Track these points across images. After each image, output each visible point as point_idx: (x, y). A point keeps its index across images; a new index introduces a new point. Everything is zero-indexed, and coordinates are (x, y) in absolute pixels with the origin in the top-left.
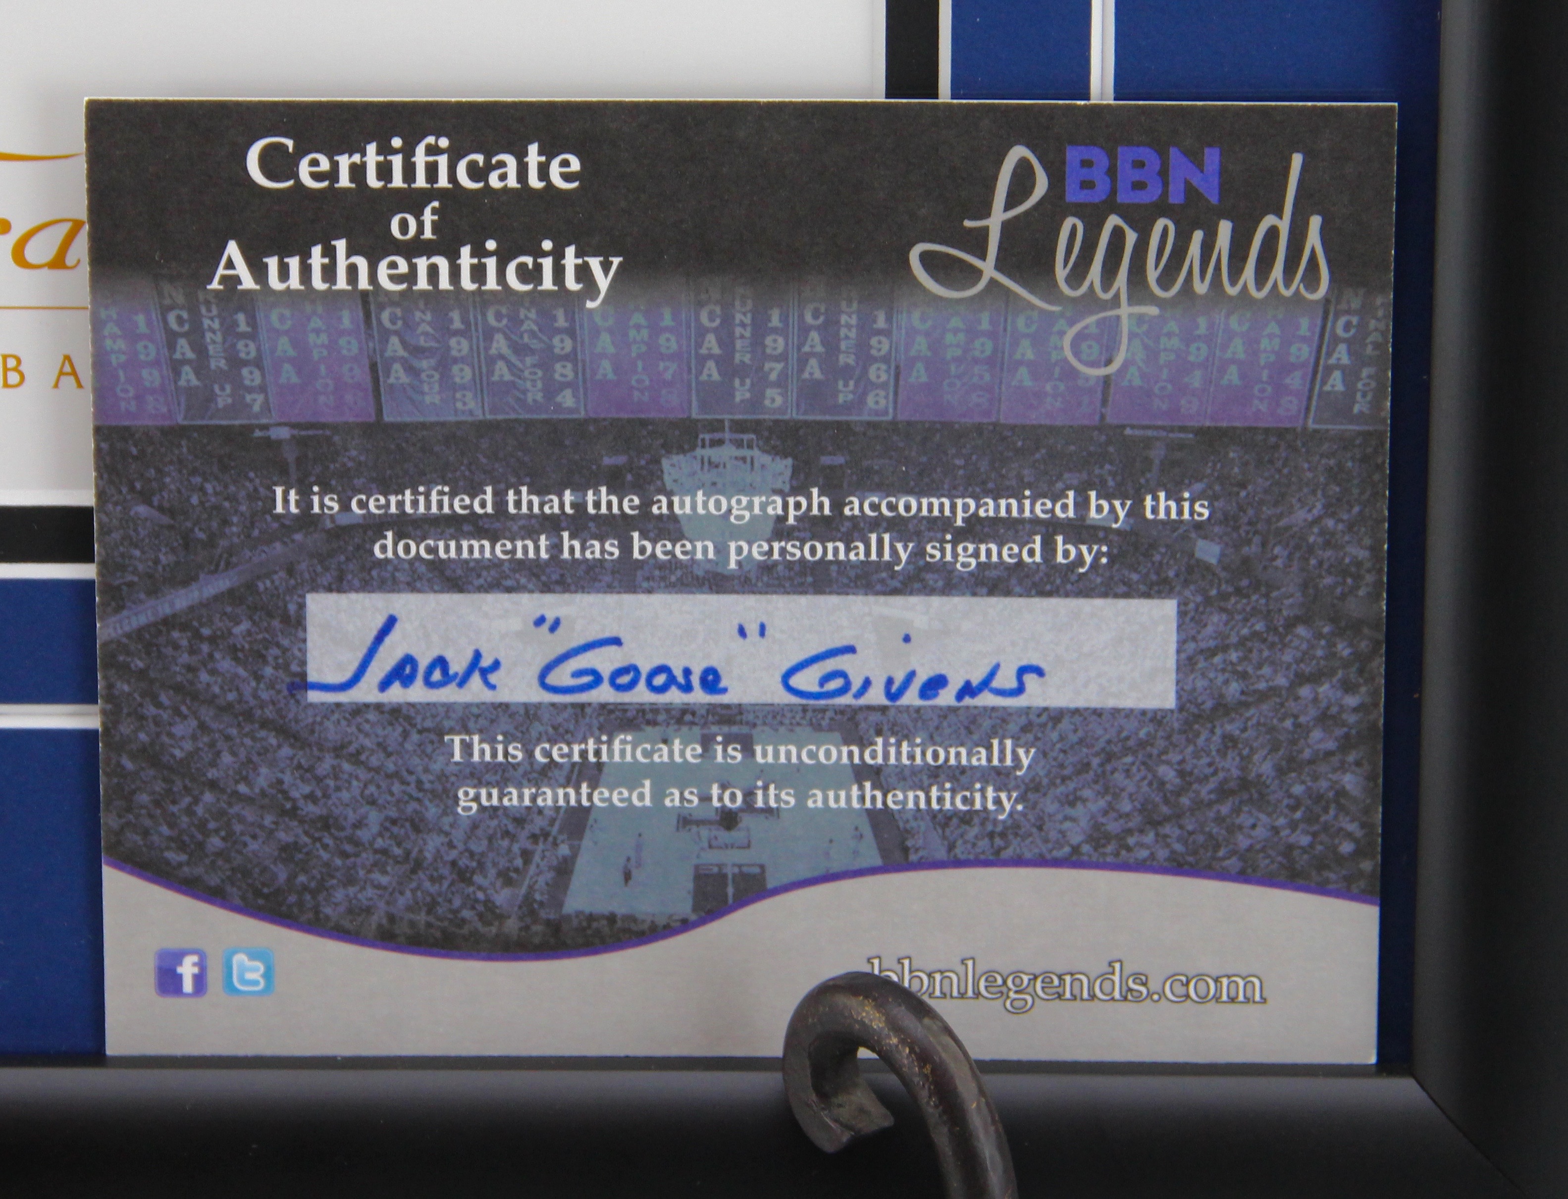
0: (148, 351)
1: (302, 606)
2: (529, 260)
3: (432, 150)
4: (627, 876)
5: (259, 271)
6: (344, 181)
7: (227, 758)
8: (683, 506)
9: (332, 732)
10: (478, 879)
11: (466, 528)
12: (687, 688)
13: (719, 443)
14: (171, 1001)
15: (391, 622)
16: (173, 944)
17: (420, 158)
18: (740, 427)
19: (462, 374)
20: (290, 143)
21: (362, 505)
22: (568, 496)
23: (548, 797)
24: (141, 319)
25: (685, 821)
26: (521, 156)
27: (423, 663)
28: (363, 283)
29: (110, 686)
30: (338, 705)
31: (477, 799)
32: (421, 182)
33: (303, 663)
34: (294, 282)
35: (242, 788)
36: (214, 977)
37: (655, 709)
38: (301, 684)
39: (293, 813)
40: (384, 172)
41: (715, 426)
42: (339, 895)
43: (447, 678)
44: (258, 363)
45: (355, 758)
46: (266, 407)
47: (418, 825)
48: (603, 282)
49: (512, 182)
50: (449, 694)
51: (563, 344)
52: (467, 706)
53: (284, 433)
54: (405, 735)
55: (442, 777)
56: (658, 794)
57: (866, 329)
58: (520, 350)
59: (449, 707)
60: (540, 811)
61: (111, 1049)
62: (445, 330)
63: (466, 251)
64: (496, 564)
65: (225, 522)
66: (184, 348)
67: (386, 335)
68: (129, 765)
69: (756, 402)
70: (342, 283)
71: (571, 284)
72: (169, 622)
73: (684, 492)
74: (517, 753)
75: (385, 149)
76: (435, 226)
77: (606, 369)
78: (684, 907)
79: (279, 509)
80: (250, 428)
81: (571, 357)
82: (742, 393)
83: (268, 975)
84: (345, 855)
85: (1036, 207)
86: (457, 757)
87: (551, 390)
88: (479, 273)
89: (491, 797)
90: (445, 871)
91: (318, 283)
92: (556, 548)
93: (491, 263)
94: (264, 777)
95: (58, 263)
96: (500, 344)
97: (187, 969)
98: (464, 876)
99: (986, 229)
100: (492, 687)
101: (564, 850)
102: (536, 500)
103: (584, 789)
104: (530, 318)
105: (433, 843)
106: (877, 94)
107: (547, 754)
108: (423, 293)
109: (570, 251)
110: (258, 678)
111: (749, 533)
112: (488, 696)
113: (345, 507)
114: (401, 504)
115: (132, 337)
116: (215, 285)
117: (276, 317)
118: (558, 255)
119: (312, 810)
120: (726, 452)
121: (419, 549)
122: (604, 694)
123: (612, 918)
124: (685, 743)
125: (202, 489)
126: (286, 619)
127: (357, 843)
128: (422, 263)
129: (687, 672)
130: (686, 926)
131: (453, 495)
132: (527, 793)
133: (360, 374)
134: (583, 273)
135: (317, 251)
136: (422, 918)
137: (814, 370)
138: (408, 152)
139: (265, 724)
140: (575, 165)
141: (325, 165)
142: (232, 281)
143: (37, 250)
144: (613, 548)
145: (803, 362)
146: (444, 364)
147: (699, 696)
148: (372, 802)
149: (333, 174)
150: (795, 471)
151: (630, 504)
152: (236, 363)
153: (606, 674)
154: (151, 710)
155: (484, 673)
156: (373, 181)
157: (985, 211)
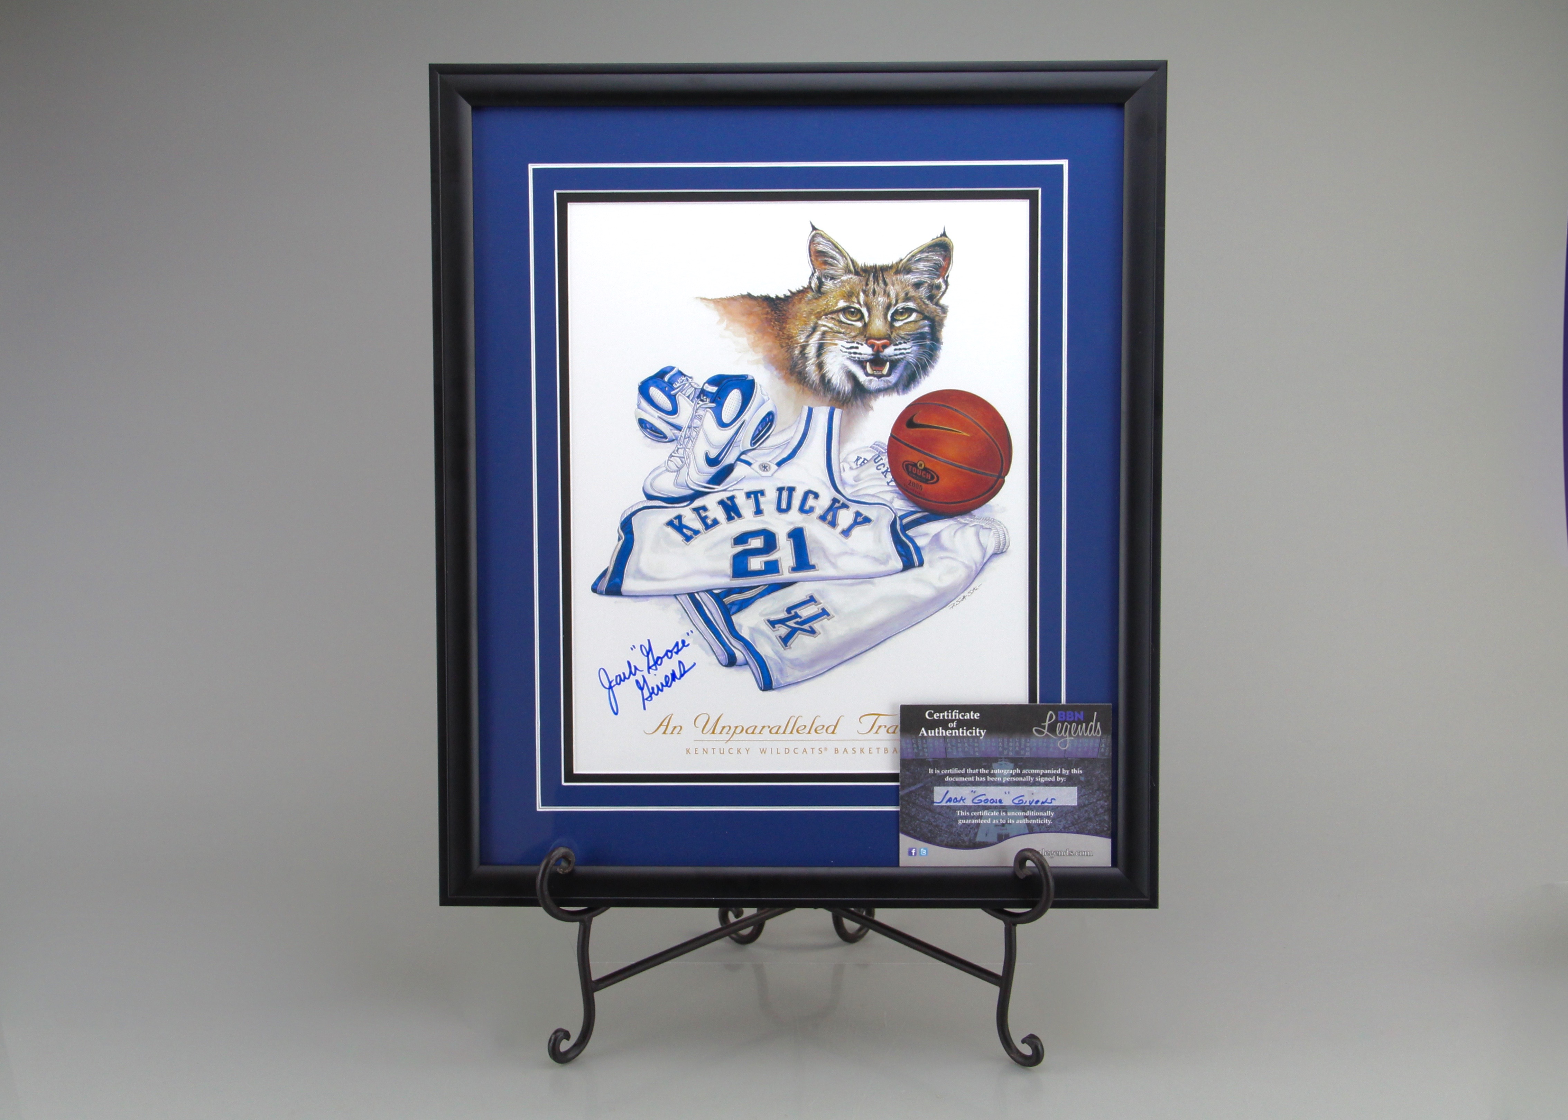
0: (909, 746)
1: (933, 789)
2: (971, 731)
3: (956, 712)
4: (986, 835)
5: (927, 733)
6: (941, 718)
7: (921, 815)
8: (996, 772)
9: (938, 810)
10: (962, 835)
11: (960, 775)
12: (996, 802)
13: (1001, 761)
14: (910, 857)
15: (948, 792)
16: (911, 847)
17: (954, 714)
18: (1005, 758)
19: (960, 749)
20: (933, 711)
21: (943, 772)
22: (977, 770)
23: (974, 821)
24: (908, 741)
25: (996, 825)
26: (970, 713)
27: (953, 798)
28: (944, 735)
29: (902, 803)
30: (939, 806)
31: (961, 822)
32: (954, 718)
33: (933, 799)
34: (933, 735)
35: (923, 820)
36: (918, 853)
37: (991, 806)
38: (933, 802)
39: (931, 824)
40: (948, 716)
41: (1001, 758)
42: (939, 838)
43: (957, 801)
44: (927, 748)
45: (942, 815)
46: (928, 756)
47: (952, 826)
48: (983, 734)
49: (968, 718)
50: (957, 804)
51: (976, 745)
52: (960, 806)
53: (931, 760)
54: (950, 811)
55: (956, 818)
56: (992, 821)
57: (1026, 741)
58: (969, 745)
59: (957, 806)
60: (972, 824)
61: (900, 865)
62: (957, 742)
63: (961, 729)
64: (965, 782)
65: (921, 775)
66: (915, 746)
67: (947, 743)
68: (904, 816)
69: (1008, 754)
70: (941, 735)
71: (978, 735)
72: (911, 792)
73: (996, 769)
74: (968, 814)
75: (948, 712)
76: (956, 725)
77: (983, 749)
78: (996, 840)
79: (930, 772)
80: (926, 759)
81: (978, 747)
82: (1005, 753)
83: (927, 852)
84: (940, 831)
85: (1054, 721)
86: (958, 814)
87: (974, 752)
88: (963, 733)
89: (964, 821)
90: (956, 834)
91: (937, 735)
92: (975, 779)
93: (965, 731)
94: (927, 818)
95: (894, 732)
96: (966, 744)
97: (913, 851)
98: (959, 835)
99: (1045, 725)
100: (964, 802)
101: (976, 830)
102: (972, 771)
103: (979, 820)
104: (971, 740)
105: (954, 829)
106: (1027, 703)
107: (973, 814)
108: (954, 736)
109: (978, 729)
110: (926, 801)
111: (1007, 776)
112: (963, 804)
113: (941, 772)
114: (950, 772)
115: (907, 744)
116: (920, 735)
117: (930, 740)
118: (976, 730)
119: (934, 824)
120: (1003, 762)
121: (952, 779)
122: (983, 804)
123: (984, 842)
124: (996, 812)
125: (917, 769)
126: (930, 791)
127: (941, 829)
128: (954, 731)
129: (996, 800)
130: (996, 843)
131: (958, 770)
132: (970, 821)
133: (944, 750)
134: (980, 733)
135: (937, 729)
136: (952, 842)
137: (1017, 749)
138: (952, 713)
139: (927, 809)
140: (979, 715)
141: (938, 715)
142: (923, 734)
143: (891, 730)
144: (984, 779)
145: (1015, 747)
146: (957, 748)
147: (998, 804)
148: (944, 822)
149: (939, 717)
150: (1014, 766)
151: (987, 771)
152: (923, 748)
153: (983, 800)
154: (908, 807)
155: (963, 800)
156: (946, 718)
157: (1045, 722)
